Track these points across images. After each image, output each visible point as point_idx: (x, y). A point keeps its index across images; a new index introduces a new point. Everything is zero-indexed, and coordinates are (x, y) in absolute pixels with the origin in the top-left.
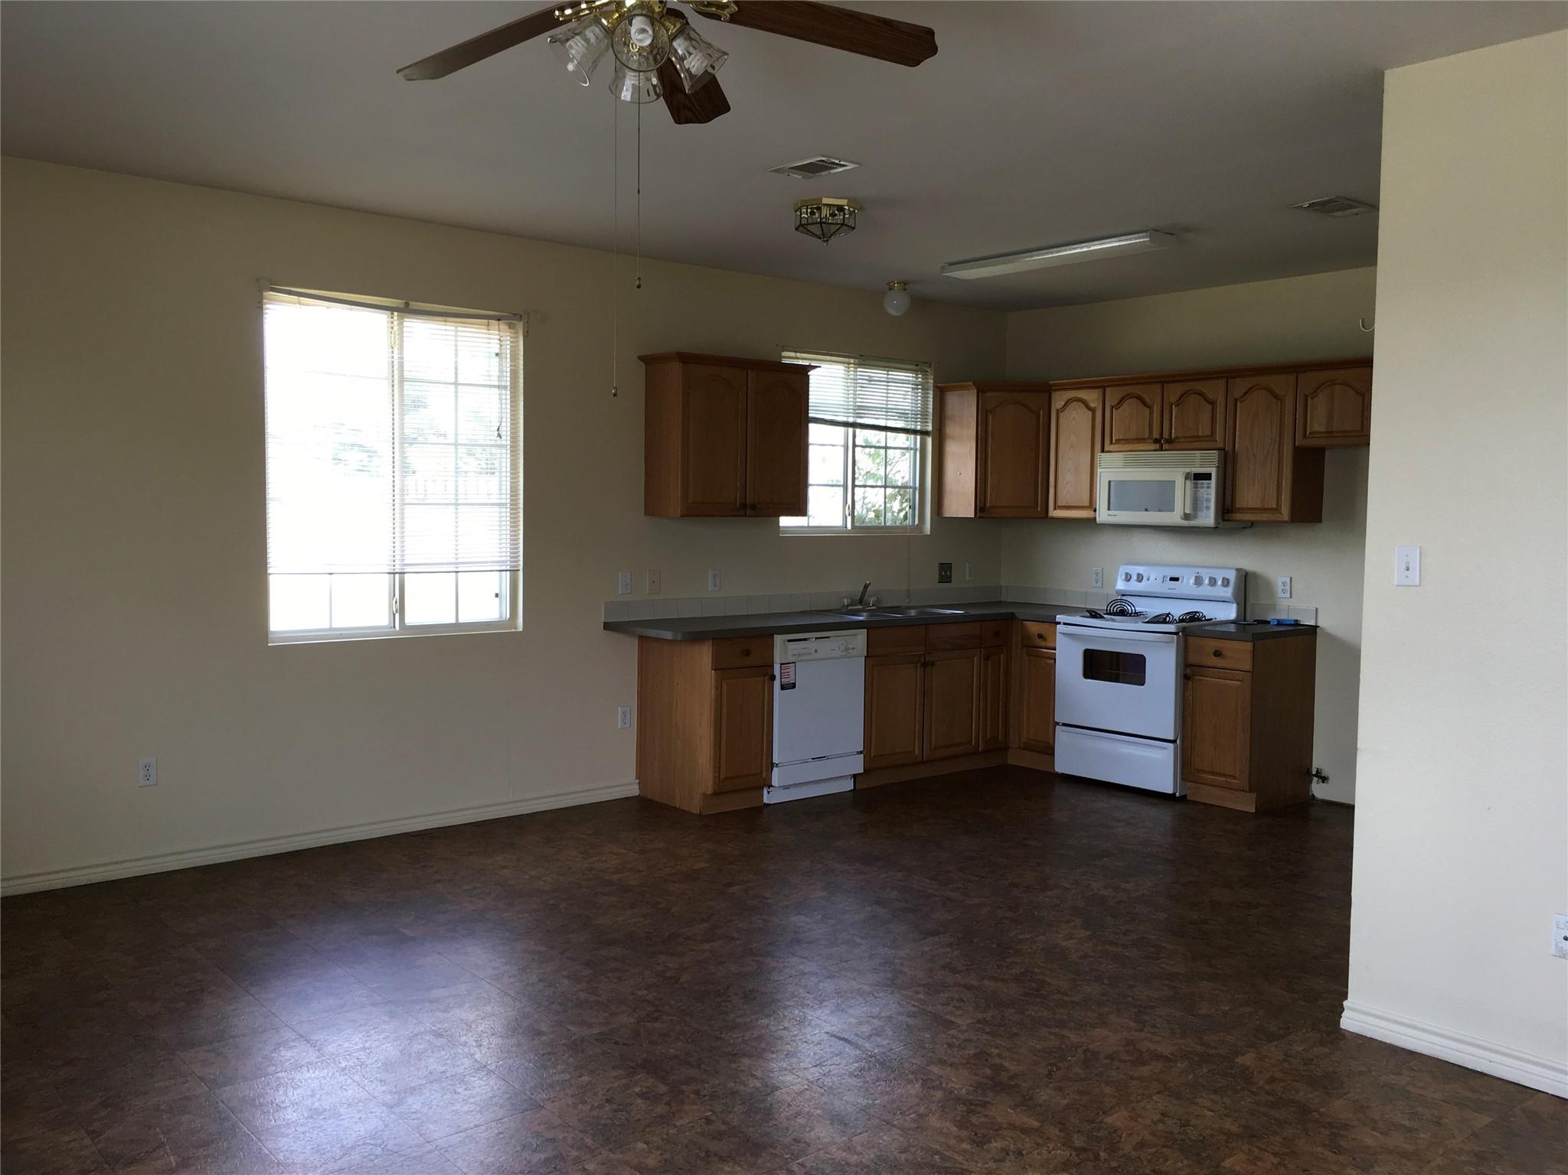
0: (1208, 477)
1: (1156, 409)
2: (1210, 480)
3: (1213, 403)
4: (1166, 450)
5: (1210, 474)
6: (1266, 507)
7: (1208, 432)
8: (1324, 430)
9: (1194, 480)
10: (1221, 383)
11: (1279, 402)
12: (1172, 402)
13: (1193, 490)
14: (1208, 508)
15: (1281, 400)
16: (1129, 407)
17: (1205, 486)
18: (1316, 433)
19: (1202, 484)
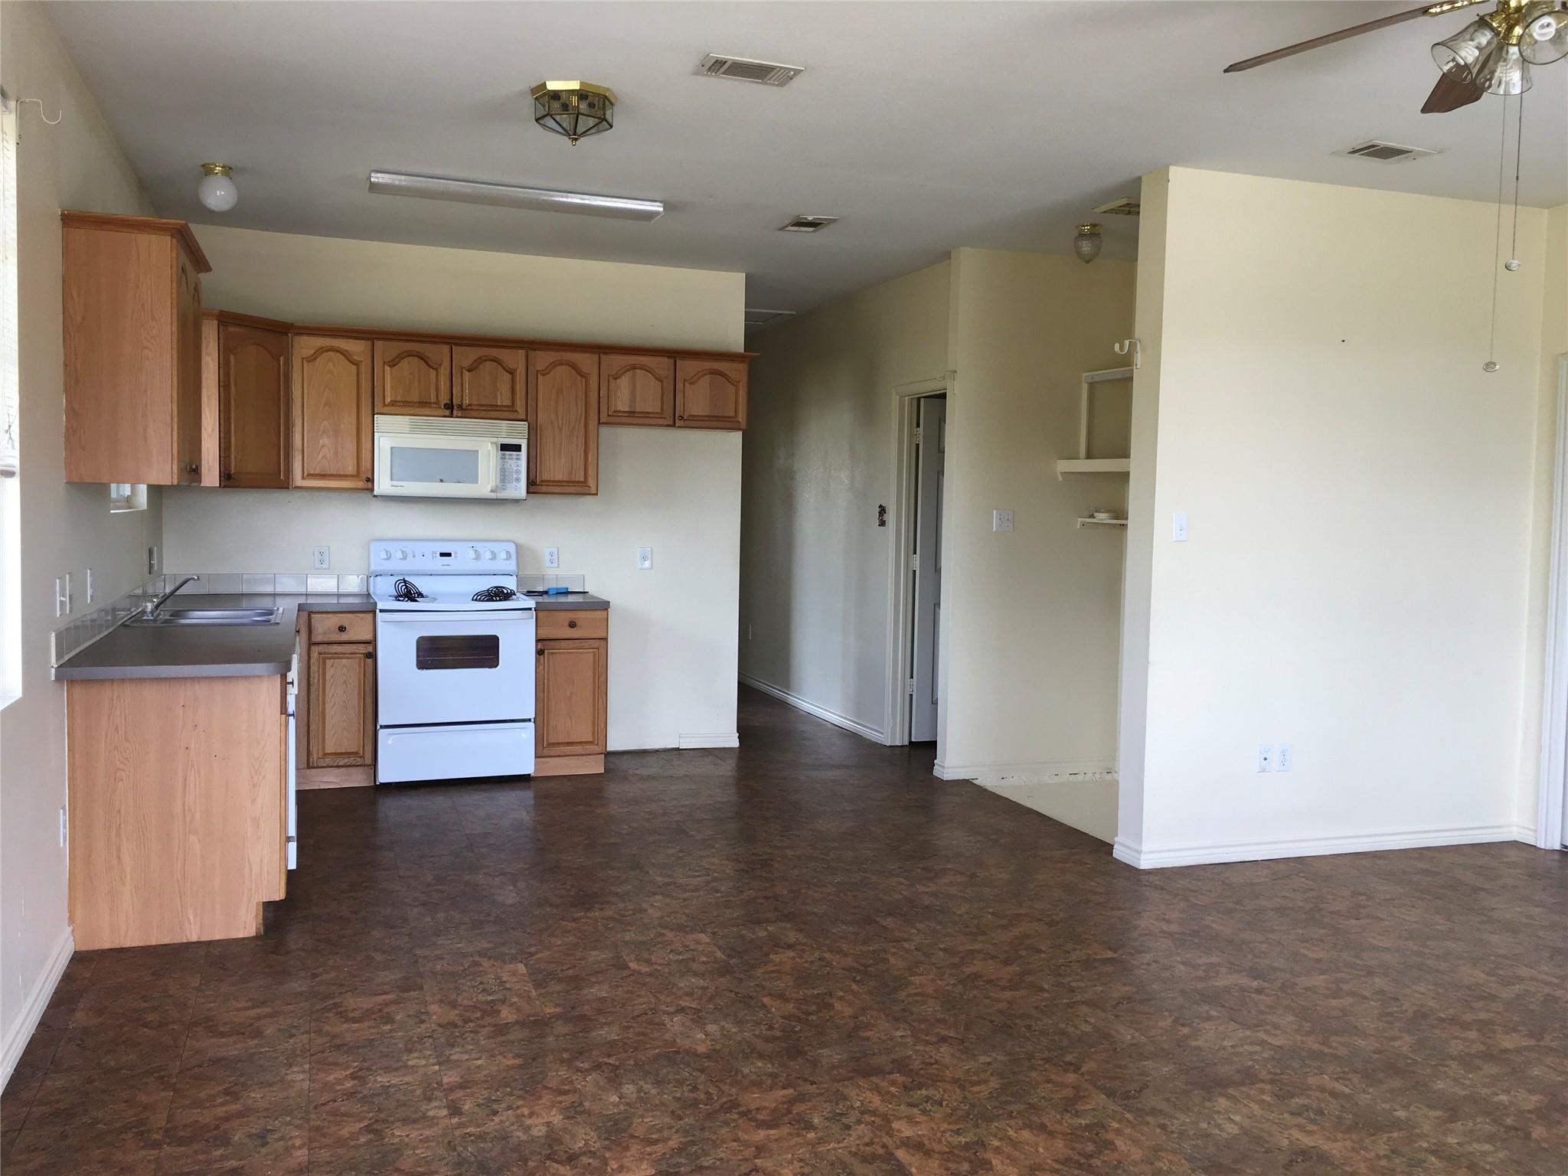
0: (517, 448)
1: (444, 371)
2: (520, 451)
3: (512, 373)
4: (457, 417)
5: (520, 446)
6: (573, 480)
7: (507, 402)
8: (627, 409)
9: (501, 450)
10: (521, 353)
11: (584, 380)
12: (463, 366)
13: (500, 461)
14: (518, 480)
15: (585, 377)
16: (407, 366)
17: (514, 457)
18: (620, 412)
19: (511, 455)
